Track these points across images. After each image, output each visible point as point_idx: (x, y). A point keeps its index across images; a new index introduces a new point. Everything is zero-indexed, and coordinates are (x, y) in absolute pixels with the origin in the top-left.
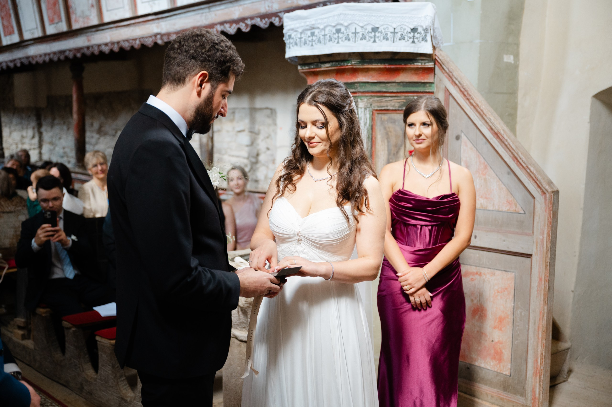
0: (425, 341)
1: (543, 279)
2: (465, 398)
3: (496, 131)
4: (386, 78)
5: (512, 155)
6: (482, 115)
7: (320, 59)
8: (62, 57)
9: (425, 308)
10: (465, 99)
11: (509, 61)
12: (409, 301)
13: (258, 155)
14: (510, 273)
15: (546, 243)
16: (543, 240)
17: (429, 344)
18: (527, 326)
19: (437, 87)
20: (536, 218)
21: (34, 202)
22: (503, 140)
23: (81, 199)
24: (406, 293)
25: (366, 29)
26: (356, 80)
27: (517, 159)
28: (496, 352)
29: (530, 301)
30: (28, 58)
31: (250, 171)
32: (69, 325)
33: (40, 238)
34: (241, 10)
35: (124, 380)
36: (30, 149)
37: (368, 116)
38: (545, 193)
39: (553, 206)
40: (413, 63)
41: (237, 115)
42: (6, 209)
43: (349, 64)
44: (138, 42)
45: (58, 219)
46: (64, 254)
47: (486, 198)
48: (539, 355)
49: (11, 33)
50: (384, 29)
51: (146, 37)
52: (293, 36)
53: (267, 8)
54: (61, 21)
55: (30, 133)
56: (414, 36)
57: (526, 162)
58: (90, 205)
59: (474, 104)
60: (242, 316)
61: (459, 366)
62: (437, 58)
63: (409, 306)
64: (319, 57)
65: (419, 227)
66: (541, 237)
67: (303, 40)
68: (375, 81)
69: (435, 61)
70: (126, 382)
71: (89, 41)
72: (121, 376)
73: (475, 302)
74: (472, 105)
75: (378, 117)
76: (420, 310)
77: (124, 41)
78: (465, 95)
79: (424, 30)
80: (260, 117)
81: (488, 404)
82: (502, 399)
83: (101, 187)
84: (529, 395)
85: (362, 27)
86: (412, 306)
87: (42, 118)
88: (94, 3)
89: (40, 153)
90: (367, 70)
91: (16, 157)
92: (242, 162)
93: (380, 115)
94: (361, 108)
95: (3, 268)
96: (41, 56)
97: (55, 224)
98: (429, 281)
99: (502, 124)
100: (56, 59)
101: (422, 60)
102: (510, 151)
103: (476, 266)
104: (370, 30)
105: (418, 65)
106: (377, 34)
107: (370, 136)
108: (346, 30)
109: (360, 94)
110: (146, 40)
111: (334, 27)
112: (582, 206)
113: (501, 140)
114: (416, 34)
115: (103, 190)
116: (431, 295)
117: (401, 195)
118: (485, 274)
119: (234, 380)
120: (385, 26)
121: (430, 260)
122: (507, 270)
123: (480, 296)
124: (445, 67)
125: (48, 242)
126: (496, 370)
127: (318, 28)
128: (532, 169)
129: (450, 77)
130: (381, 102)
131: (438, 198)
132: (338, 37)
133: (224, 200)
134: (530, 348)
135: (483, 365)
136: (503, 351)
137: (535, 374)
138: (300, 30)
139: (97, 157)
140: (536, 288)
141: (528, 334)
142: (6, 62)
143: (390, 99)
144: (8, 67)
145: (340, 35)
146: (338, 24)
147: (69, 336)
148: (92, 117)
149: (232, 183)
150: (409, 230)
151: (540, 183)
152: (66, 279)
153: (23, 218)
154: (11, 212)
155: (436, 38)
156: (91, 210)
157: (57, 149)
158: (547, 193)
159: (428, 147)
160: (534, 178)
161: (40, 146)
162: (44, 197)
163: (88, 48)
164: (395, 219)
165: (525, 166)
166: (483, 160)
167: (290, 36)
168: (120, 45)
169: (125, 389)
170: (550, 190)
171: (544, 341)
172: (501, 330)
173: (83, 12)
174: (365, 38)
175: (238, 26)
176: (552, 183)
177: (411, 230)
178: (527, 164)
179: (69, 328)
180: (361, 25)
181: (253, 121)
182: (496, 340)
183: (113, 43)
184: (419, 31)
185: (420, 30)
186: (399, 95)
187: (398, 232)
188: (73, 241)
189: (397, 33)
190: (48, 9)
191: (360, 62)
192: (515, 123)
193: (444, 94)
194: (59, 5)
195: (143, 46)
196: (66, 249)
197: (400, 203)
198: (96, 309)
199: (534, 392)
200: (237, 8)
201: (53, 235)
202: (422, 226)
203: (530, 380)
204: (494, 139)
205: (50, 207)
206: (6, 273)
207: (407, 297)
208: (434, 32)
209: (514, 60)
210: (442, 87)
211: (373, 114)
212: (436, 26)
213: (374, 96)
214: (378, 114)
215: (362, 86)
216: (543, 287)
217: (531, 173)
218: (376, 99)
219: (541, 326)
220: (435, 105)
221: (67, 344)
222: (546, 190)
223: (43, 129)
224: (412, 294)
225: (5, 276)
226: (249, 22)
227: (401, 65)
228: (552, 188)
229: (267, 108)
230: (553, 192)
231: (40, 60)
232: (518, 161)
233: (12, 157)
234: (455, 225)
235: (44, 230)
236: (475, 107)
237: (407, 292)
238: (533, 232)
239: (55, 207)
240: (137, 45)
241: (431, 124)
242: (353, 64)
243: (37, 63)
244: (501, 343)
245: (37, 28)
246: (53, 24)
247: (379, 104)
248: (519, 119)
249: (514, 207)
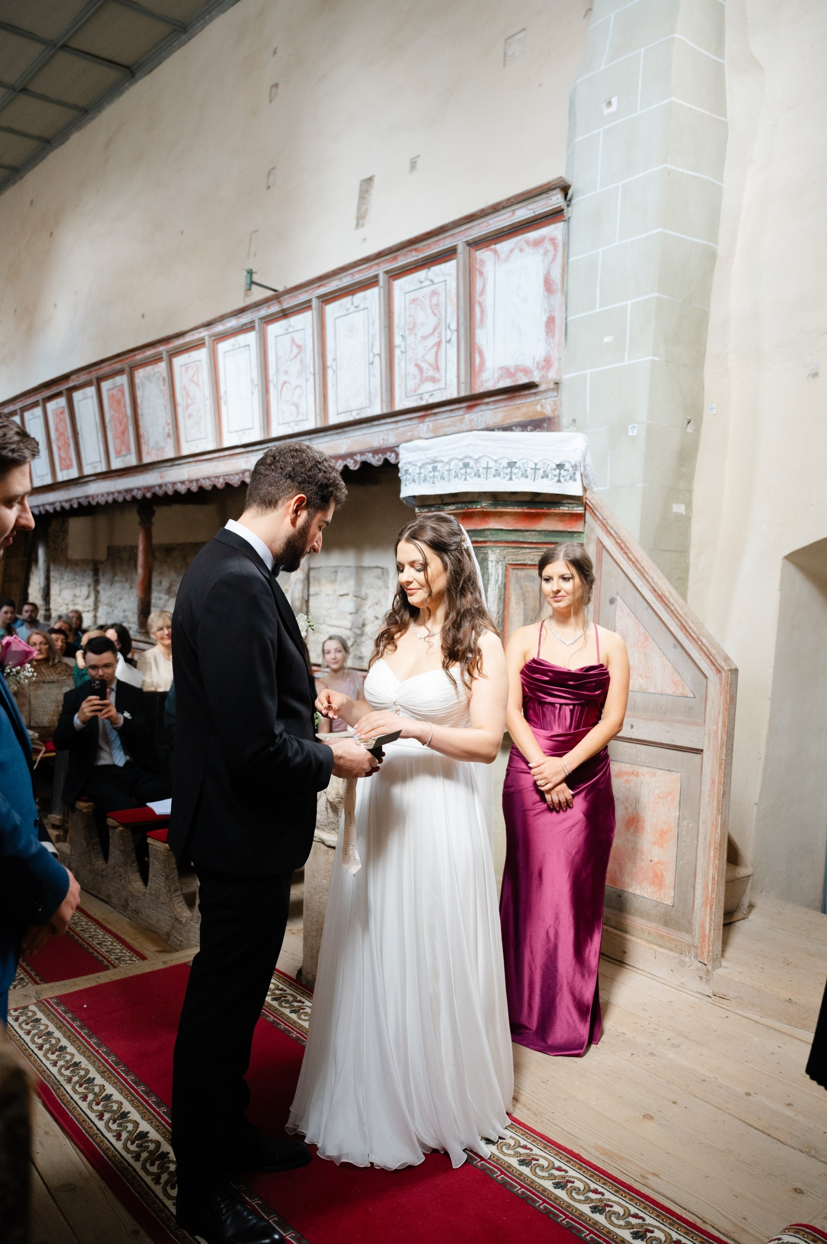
0: (562, 852)
1: (717, 781)
2: (614, 934)
3: (660, 593)
4: (523, 525)
5: (679, 624)
6: (642, 573)
7: (442, 500)
8: (128, 498)
9: (564, 809)
10: (621, 552)
11: (679, 511)
12: (544, 800)
13: (364, 625)
14: (674, 773)
15: (721, 735)
16: (717, 731)
17: (568, 857)
18: (695, 842)
19: (587, 538)
20: (709, 703)
21: (82, 670)
22: (669, 604)
23: (140, 670)
24: (540, 790)
25: (500, 464)
26: (487, 527)
27: (685, 628)
28: (656, 876)
29: (699, 809)
30: (87, 497)
31: (352, 645)
32: (116, 823)
33: (84, 713)
34: (350, 443)
35: (179, 895)
36: (84, 612)
37: (500, 571)
38: (720, 672)
39: (730, 688)
40: (559, 507)
41: (340, 576)
42: (48, 678)
43: (479, 507)
44: (221, 480)
45: (108, 690)
46: (114, 735)
47: (646, 677)
48: (711, 879)
49: (69, 467)
50: (523, 464)
51: (232, 475)
52: (410, 471)
53: (381, 442)
54: (131, 454)
55: (84, 591)
56: (560, 474)
57: (696, 632)
58: (151, 678)
59: (633, 559)
60: (331, 815)
61: (606, 893)
62: (588, 502)
63: (544, 806)
64: (441, 497)
65: (558, 706)
66: (715, 728)
67: (422, 475)
68: (511, 528)
69: (585, 506)
70: (182, 898)
71: (162, 477)
72: (176, 890)
73: (630, 810)
74: (631, 560)
75: (513, 573)
76: (558, 812)
77: (204, 479)
78: (622, 548)
79: (572, 467)
80: (369, 578)
81: (643, 943)
82: (662, 937)
83: (166, 656)
84: (697, 931)
85: (496, 461)
86: (548, 806)
87: (101, 573)
88: (171, 432)
89: (95, 616)
90: (501, 515)
91: (64, 618)
92: (345, 633)
93: (515, 571)
94: (492, 561)
95: (39, 751)
96: (103, 495)
97: (103, 697)
98: (570, 774)
99: (668, 584)
100: (120, 499)
101: (569, 503)
102: (677, 618)
103: (631, 764)
104: (506, 465)
105: (564, 509)
106: (514, 470)
107: (503, 597)
108: (476, 464)
109: (491, 544)
110: (232, 478)
111: (461, 460)
112: (769, 695)
113: (666, 604)
114: (562, 471)
115: (169, 660)
116: (572, 793)
117: (535, 665)
118: (643, 775)
119: (318, 897)
120: (524, 461)
121: (571, 748)
122: (671, 769)
123: (636, 802)
124: (597, 513)
125: (94, 719)
126: (655, 899)
127: (442, 461)
128: (704, 641)
129: (604, 526)
130: (517, 555)
131: (582, 669)
132: (466, 472)
133: (318, 678)
134: (698, 871)
135: (638, 892)
136: (665, 874)
137: (705, 904)
138: (419, 464)
139: (164, 619)
140: (708, 793)
141: (696, 852)
142: (60, 502)
143: (528, 551)
144: (62, 508)
145: (469, 470)
146: (466, 457)
147: (115, 838)
148: (161, 574)
149: (329, 657)
150: (545, 709)
151: (714, 658)
152: (114, 766)
153: (66, 689)
154: (53, 682)
155: (587, 477)
156: (152, 684)
157: (116, 612)
158: (722, 672)
159: (569, 606)
160: (707, 652)
161: (96, 609)
162: (93, 663)
163: (160, 486)
164: (527, 695)
165: (695, 637)
166: (643, 630)
167: (406, 471)
168: (199, 483)
169: (180, 907)
170: (726, 668)
171: (717, 862)
172: (662, 846)
173: (157, 443)
174: (499, 475)
175: (345, 463)
176: (729, 659)
177: (548, 710)
178: (698, 634)
179: (115, 828)
180: (495, 458)
181: (359, 583)
182: (656, 860)
183: (191, 481)
184: (566, 468)
185: (567, 466)
186: (540, 546)
187: (531, 712)
188: (125, 718)
189: (539, 469)
190: (115, 438)
191: (492, 504)
192: (687, 588)
193: (595, 547)
194: (128, 434)
195: (228, 485)
196: (115, 729)
197: (534, 676)
198: (150, 805)
199: (702, 927)
200: (344, 440)
201: (100, 710)
202: (561, 705)
203: (698, 912)
204: (658, 603)
205: (100, 676)
206: (42, 757)
207: (542, 794)
208: (585, 470)
209: (686, 510)
210: (594, 537)
211: (506, 569)
212: (587, 462)
213: (509, 547)
214: (513, 569)
215: (494, 534)
216: (716, 792)
217: (703, 647)
218: (511, 550)
219: (713, 841)
220: (577, 553)
221: (111, 848)
222: (721, 667)
223: (100, 588)
224: (549, 791)
225: (40, 760)
226: (359, 458)
227: (542, 509)
228: (729, 665)
229: (378, 567)
230: (731, 670)
231: (102, 501)
232: (688, 631)
233: (60, 617)
234: (602, 705)
235: (91, 703)
236: (634, 563)
237: (542, 789)
238: (705, 722)
239: (106, 675)
240: (220, 484)
241: (573, 577)
242: (484, 506)
243: (98, 503)
244: (662, 864)
245: (100, 461)
246: (120, 456)
247: (514, 557)
248: (690, 584)
249: (681, 689)
